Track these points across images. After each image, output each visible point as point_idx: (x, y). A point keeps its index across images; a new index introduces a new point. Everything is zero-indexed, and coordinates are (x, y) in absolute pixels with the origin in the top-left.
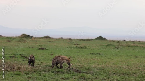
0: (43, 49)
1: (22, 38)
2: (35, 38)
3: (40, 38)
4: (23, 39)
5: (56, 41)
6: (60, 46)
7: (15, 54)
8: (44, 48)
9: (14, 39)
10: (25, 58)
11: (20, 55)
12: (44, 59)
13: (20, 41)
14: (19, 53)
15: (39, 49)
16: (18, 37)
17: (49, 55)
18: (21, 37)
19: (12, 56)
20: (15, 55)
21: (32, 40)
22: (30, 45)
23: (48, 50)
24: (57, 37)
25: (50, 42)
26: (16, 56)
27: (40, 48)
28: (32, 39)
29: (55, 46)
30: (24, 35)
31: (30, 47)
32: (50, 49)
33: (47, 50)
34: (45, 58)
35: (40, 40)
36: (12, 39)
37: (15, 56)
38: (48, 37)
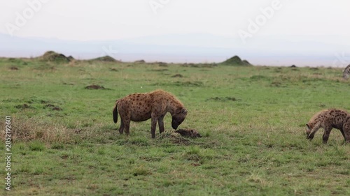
0: (96, 87)
1: (47, 61)
2: (78, 62)
3: (90, 62)
4: (47, 65)
5: (129, 68)
6: (138, 81)
7: (28, 100)
8: (100, 85)
9: (26, 64)
10: (53, 109)
11: (43, 102)
12: (100, 112)
13: (42, 68)
14: (40, 98)
15: (88, 88)
16: (37, 58)
17: (111, 102)
18: (42, 59)
19: (22, 104)
20: (29, 102)
21: (72, 66)
22: (65, 77)
23: (108, 89)
24: (132, 59)
25: (114, 70)
26: (32, 105)
27: (91, 86)
28: (70, 63)
29: (125, 79)
30: (52, 54)
31: (65, 84)
32: (114, 88)
33: (107, 91)
34: (103, 109)
35: (90, 66)
36: (21, 64)
37: (28, 105)
38: (108, 59)
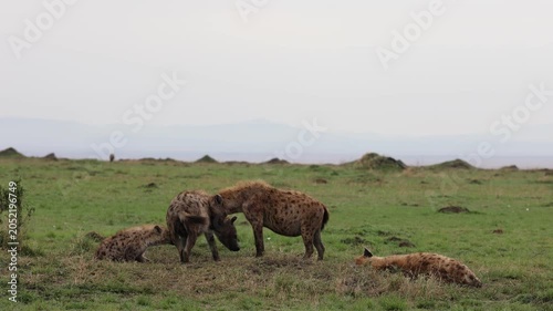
0: (456, 210)
1: (368, 169)
2: (416, 170)
3: (433, 169)
4: (368, 175)
5: (498, 179)
6: (519, 199)
7: (359, 230)
8: (463, 206)
9: (335, 173)
10: (401, 245)
11: (380, 233)
12: (474, 249)
13: (363, 180)
14: (375, 227)
15: (442, 210)
16: (352, 163)
17: (486, 233)
18: (361, 165)
19: (352, 237)
20: (361, 234)
21: (406, 176)
23: (476, 213)
24: (497, 165)
25: (475, 181)
26: (367, 238)
27: (447, 209)
28: (405, 172)
29: (498, 197)
30: (375, 158)
31: (405, 204)
32: (484, 211)
33: (476, 217)
34: (476, 245)
35: (435, 175)
36: (329, 174)
37: (362, 238)
38: (459, 165)
